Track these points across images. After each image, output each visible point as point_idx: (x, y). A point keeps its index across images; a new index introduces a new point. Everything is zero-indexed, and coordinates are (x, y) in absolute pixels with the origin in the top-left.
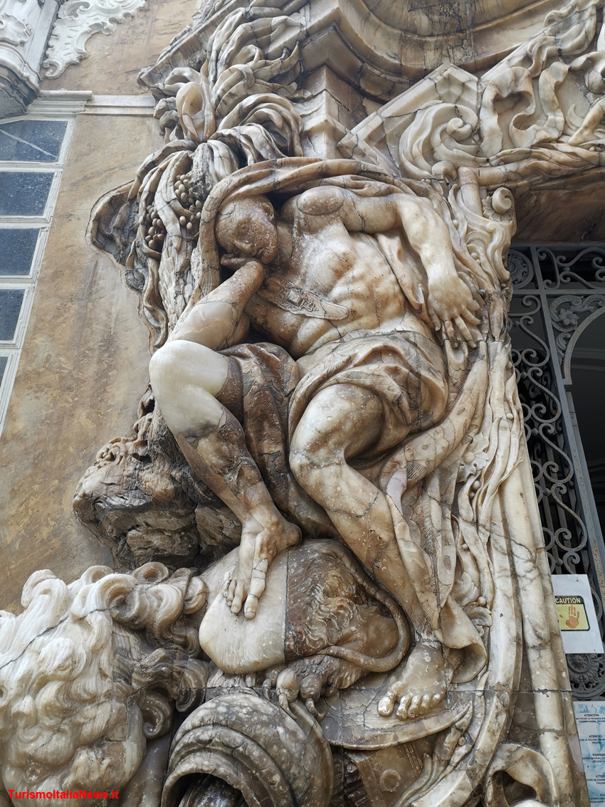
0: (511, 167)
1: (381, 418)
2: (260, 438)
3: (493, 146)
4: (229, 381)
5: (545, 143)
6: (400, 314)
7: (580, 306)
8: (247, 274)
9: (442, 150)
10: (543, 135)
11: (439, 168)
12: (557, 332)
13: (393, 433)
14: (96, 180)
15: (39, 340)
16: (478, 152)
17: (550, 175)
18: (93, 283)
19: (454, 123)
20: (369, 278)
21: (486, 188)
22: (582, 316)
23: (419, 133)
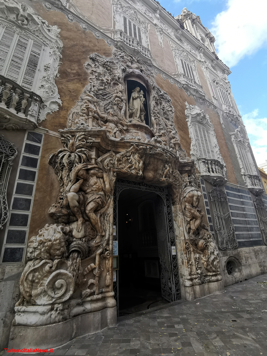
0: (117, 170)
1: (98, 206)
2: (81, 207)
3: (116, 166)
4: (79, 199)
5: (122, 168)
6: (102, 191)
7: (121, 188)
8: (81, 181)
9: (109, 165)
10: (122, 167)
11: (109, 168)
12: (118, 192)
13: (99, 208)
14: (49, 150)
15: (39, 182)
16: (114, 166)
17: (122, 172)
18: (49, 172)
19: (111, 162)
20: (99, 186)
21: (114, 172)
22: (121, 190)
23: (107, 162)
